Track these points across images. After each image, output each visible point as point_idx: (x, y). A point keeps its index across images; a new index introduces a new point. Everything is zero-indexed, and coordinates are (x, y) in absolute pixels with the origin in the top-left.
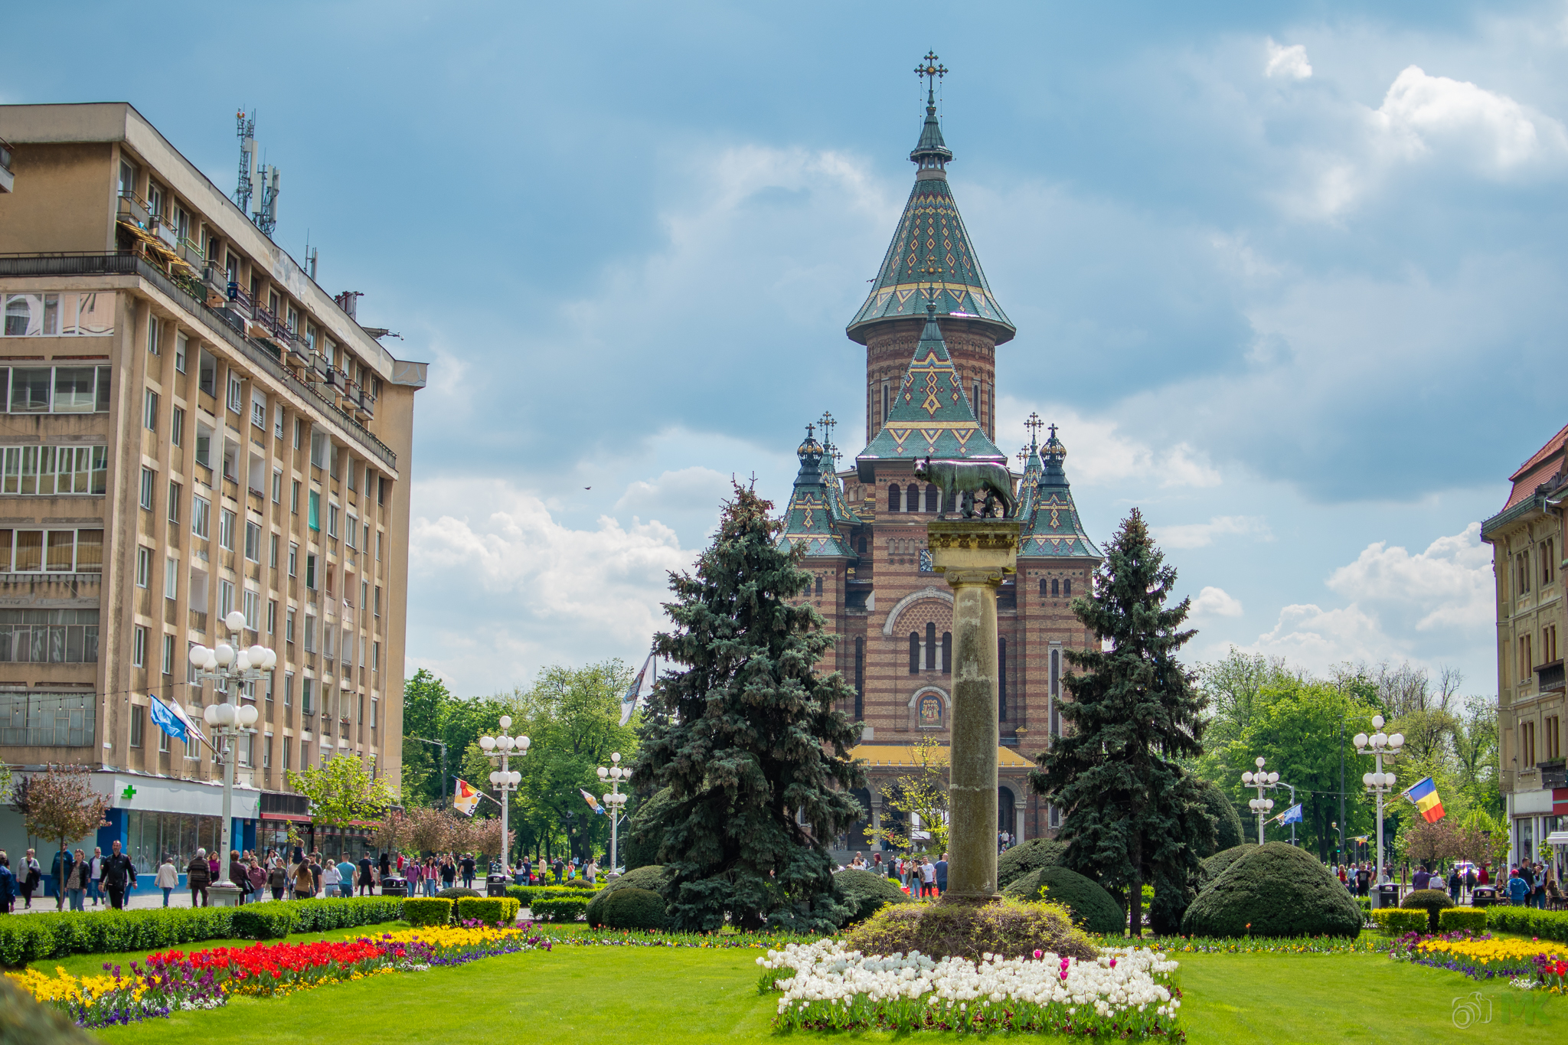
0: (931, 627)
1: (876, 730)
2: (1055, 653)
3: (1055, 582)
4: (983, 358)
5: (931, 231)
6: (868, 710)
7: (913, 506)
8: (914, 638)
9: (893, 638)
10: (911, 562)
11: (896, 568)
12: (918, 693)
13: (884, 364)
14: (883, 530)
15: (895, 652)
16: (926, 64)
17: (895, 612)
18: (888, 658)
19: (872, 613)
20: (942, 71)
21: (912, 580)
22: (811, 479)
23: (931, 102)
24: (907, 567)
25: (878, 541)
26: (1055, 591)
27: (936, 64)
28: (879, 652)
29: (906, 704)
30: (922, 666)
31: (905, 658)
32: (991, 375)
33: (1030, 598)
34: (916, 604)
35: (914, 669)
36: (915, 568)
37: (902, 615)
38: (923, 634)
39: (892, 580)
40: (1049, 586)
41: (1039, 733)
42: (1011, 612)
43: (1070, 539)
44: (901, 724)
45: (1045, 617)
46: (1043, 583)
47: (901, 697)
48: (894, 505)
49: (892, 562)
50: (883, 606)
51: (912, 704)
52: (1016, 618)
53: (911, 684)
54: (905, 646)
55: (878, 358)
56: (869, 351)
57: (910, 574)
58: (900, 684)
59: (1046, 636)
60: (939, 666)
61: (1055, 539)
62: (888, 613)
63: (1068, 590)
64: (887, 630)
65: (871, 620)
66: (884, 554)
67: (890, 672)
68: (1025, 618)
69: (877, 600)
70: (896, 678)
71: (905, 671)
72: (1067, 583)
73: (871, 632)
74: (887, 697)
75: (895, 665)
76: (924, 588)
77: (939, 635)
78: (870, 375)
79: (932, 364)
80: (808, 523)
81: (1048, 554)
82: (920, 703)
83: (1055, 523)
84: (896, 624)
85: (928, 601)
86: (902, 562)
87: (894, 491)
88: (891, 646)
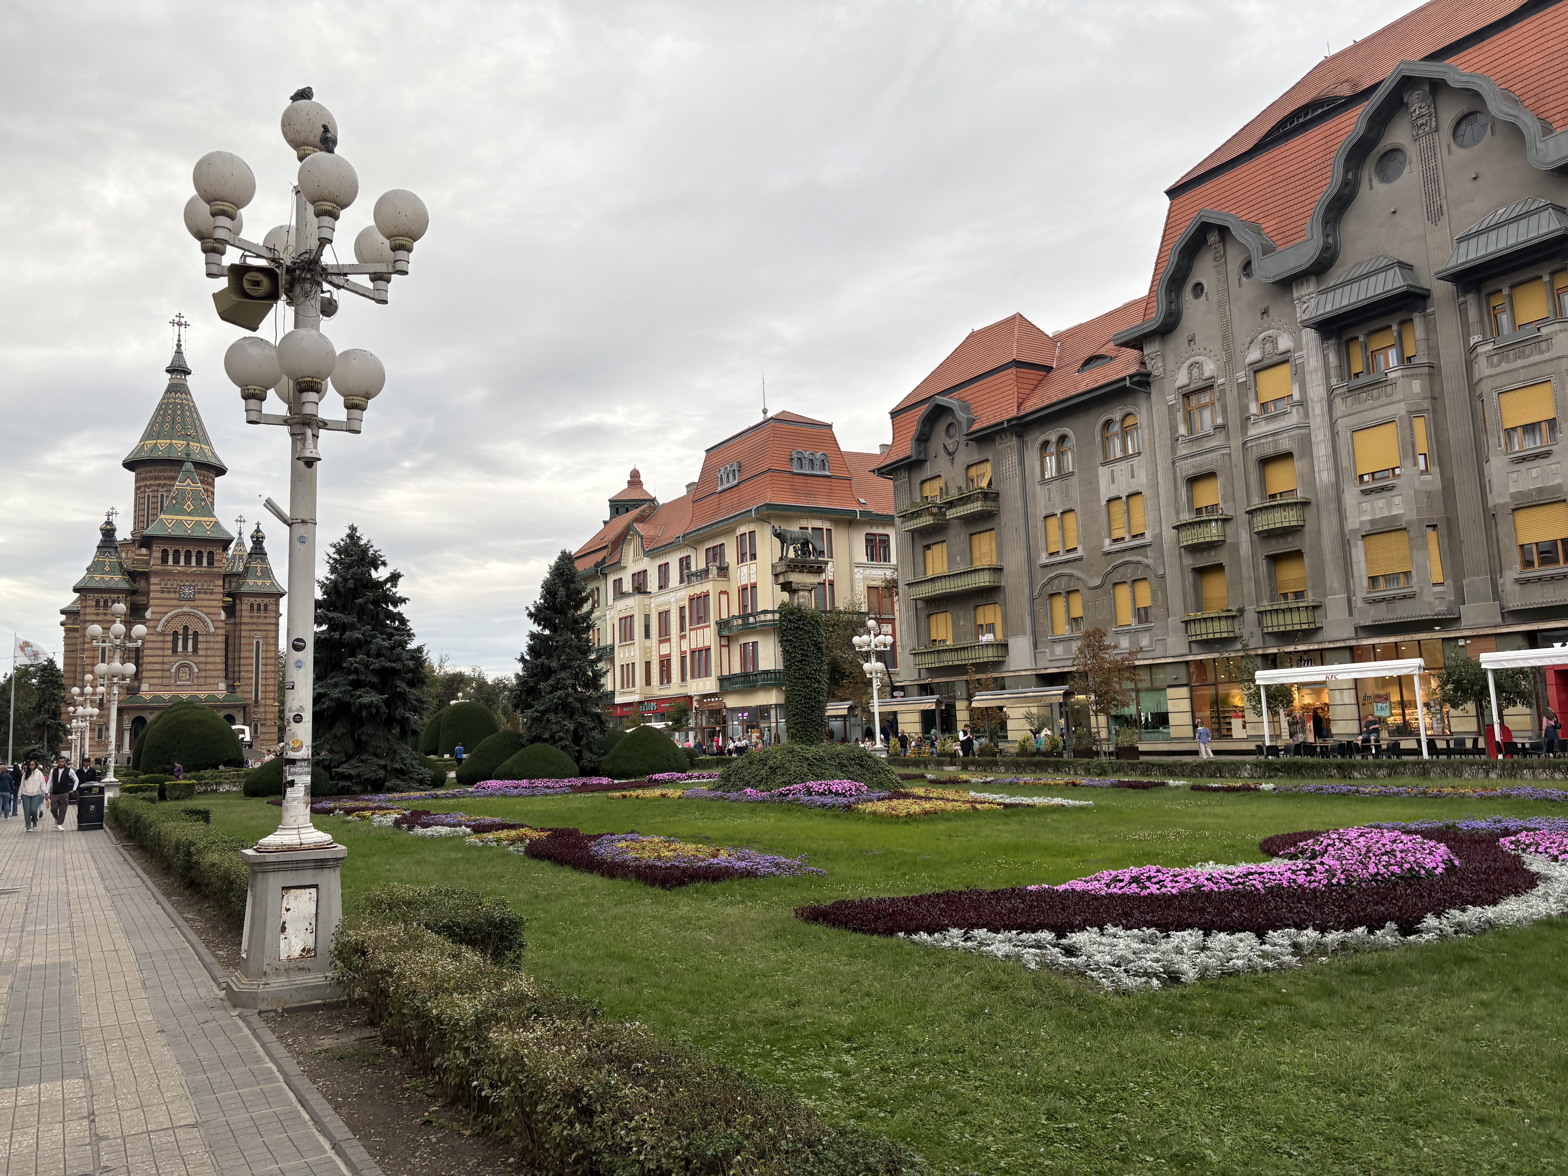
0: (186, 628)
1: (150, 685)
2: (258, 643)
3: (259, 605)
4: (209, 484)
5: (179, 412)
6: (145, 674)
7: (176, 561)
8: (175, 633)
9: (162, 634)
10: (175, 592)
11: (163, 596)
12: (177, 664)
13: (148, 483)
14: (157, 573)
15: (163, 642)
16: (177, 320)
17: (164, 619)
18: (158, 645)
19: (149, 620)
20: (186, 325)
21: (175, 602)
22: (109, 544)
23: (179, 341)
24: (172, 595)
25: (153, 580)
26: (259, 609)
27: (183, 321)
28: (153, 642)
29: (169, 670)
30: (180, 649)
31: (170, 645)
32: (213, 493)
33: (244, 613)
34: (177, 615)
35: (175, 650)
36: (177, 596)
37: (168, 621)
38: (181, 632)
39: (162, 602)
40: (255, 607)
41: (247, 685)
42: (232, 621)
43: (268, 583)
44: (165, 681)
45: (252, 624)
46: (252, 605)
47: (166, 667)
48: (165, 560)
49: (163, 592)
50: (157, 616)
51: (173, 670)
52: (235, 624)
53: (173, 659)
54: (170, 638)
55: (145, 479)
56: (137, 475)
57: (174, 599)
58: (166, 659)
59: (253, 633)
60: (190, 649)
61: (260, 582)
62: (159, 620)
63: (266, 609)
64: (159, 629)
66: (158, 588)
67: (160, 653)
68: (241, 624)
69: (152, 612)
70: (163, 656)
71: (170, 652)
72: (266, 606)
74: (158, 667)
75: (163, 649)
76: (182, 606)
77: (190, 632)
78: (137, 488)
79: (188, 485)
80: (107, 569)
81: (256, 589)
82: (178, 669)
83: (259, 574)
84: (165, 626)
85: (184, 614)
86: (169, 592)
87: (165, 553)
88: (161, 638)
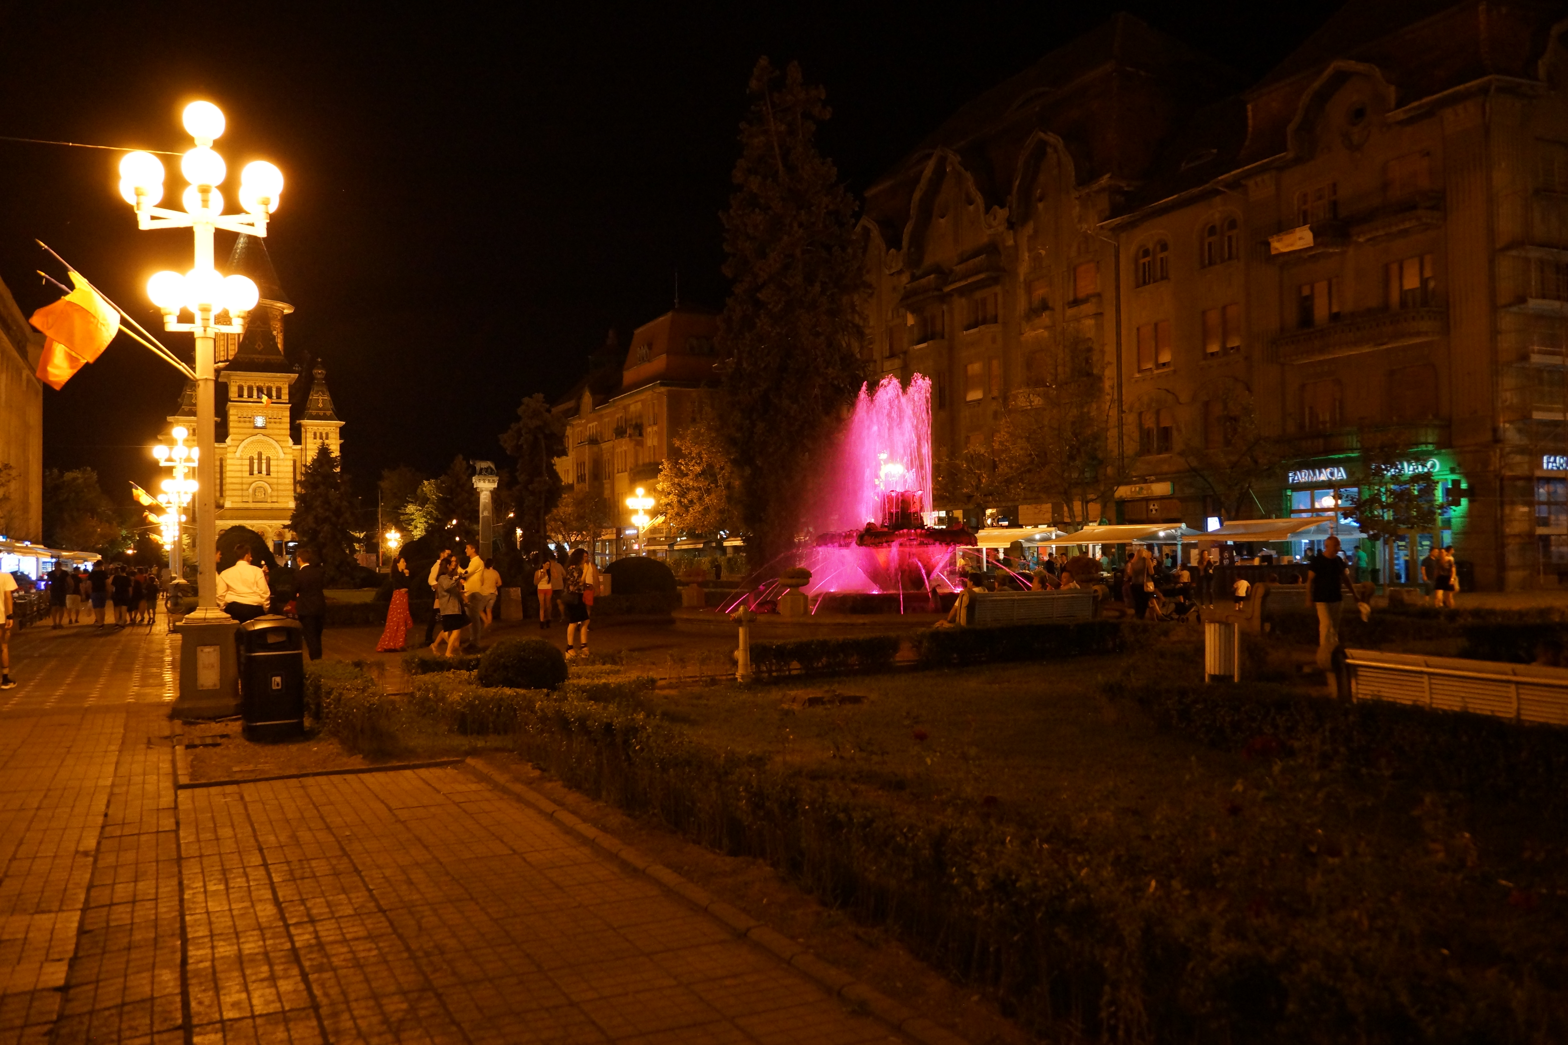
0: (260, 454)
1: (232, 502)
3: (321, 434)
6: (228, 493)
7: (250, 395)
8: (251, 460)
9: (241, 459)
11: (241, 424)
12: (254, 485)
14: (235, 406)
15: (242, 465)
17: (242, 446)
18: (239, 468)
19: (229, 446)
21: (250, 431)
24: (248, 425)
25: (232, 411)
26: (321, 437)
28: (233, 465)
29: (247, 490)
30: (256, 472)
31: (248, 468)
33: (309, 440)
34: (252, 442)
35: (251, 473)
36: (252, 425)
37: (245, 448)
38: (256, 457)
39: (239, 430)
40: (318, 435)
42: (298, 447)
43: (328, 413)
44: (245, 499)
46: (315, 434)
47: (245, 487)
48: (240, 394)
49: (240, 422)
50: (236, 443)
51: (251, 490)
52: (301, 450)
53: (251, 480)
54: (247, 462)
57: (249, 428)
58: (245, 480)
60: (264, 472)
61: (321, 413)
62: (238, 447)
63: (327, 437)
64: (238, 455)
65: (229, 449)
66: (236, 418)
67: (239, 474)
68: (306, 449)
69: (232, 440)
70: (242, 477)
71: (247, 475)
72: (327, 434)
73: (229, 456)
74: (238, 487)
75: (241, 472)
76: (256, 434)
77: (264, 457)
79: (259, 326)
82: (255, 489)
83: (320, 405)
84: (242, 451)
85: (258, 441)
86: (244, 422)
87: (240, 388)
88: (240, 462)
